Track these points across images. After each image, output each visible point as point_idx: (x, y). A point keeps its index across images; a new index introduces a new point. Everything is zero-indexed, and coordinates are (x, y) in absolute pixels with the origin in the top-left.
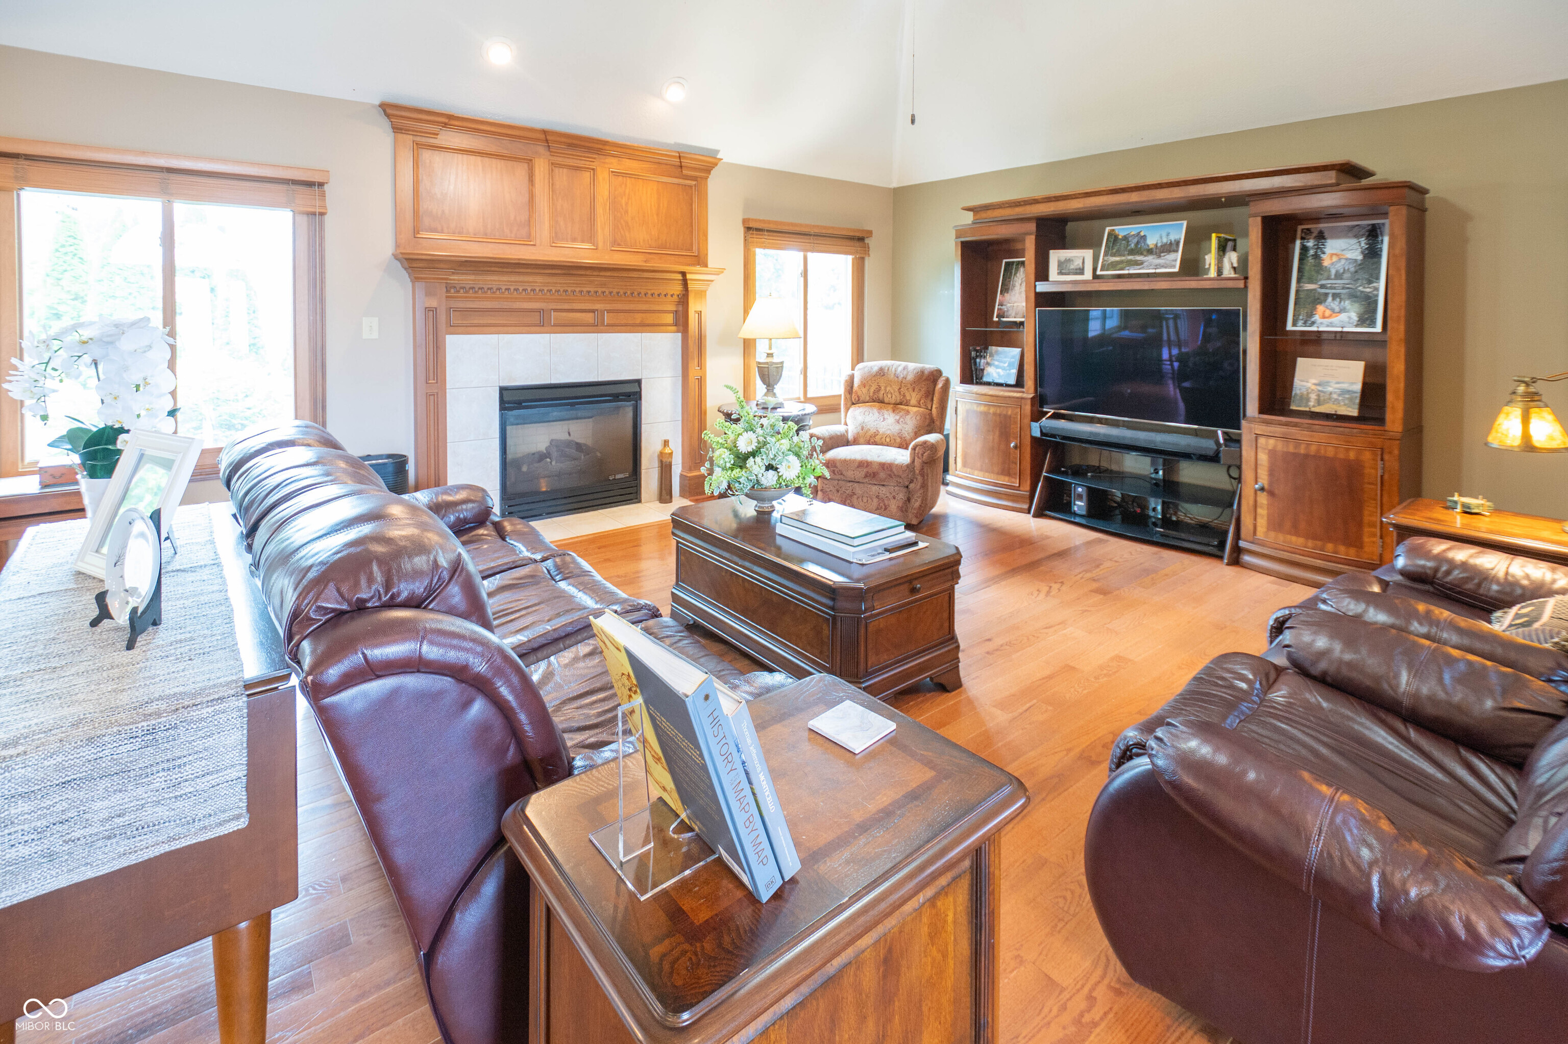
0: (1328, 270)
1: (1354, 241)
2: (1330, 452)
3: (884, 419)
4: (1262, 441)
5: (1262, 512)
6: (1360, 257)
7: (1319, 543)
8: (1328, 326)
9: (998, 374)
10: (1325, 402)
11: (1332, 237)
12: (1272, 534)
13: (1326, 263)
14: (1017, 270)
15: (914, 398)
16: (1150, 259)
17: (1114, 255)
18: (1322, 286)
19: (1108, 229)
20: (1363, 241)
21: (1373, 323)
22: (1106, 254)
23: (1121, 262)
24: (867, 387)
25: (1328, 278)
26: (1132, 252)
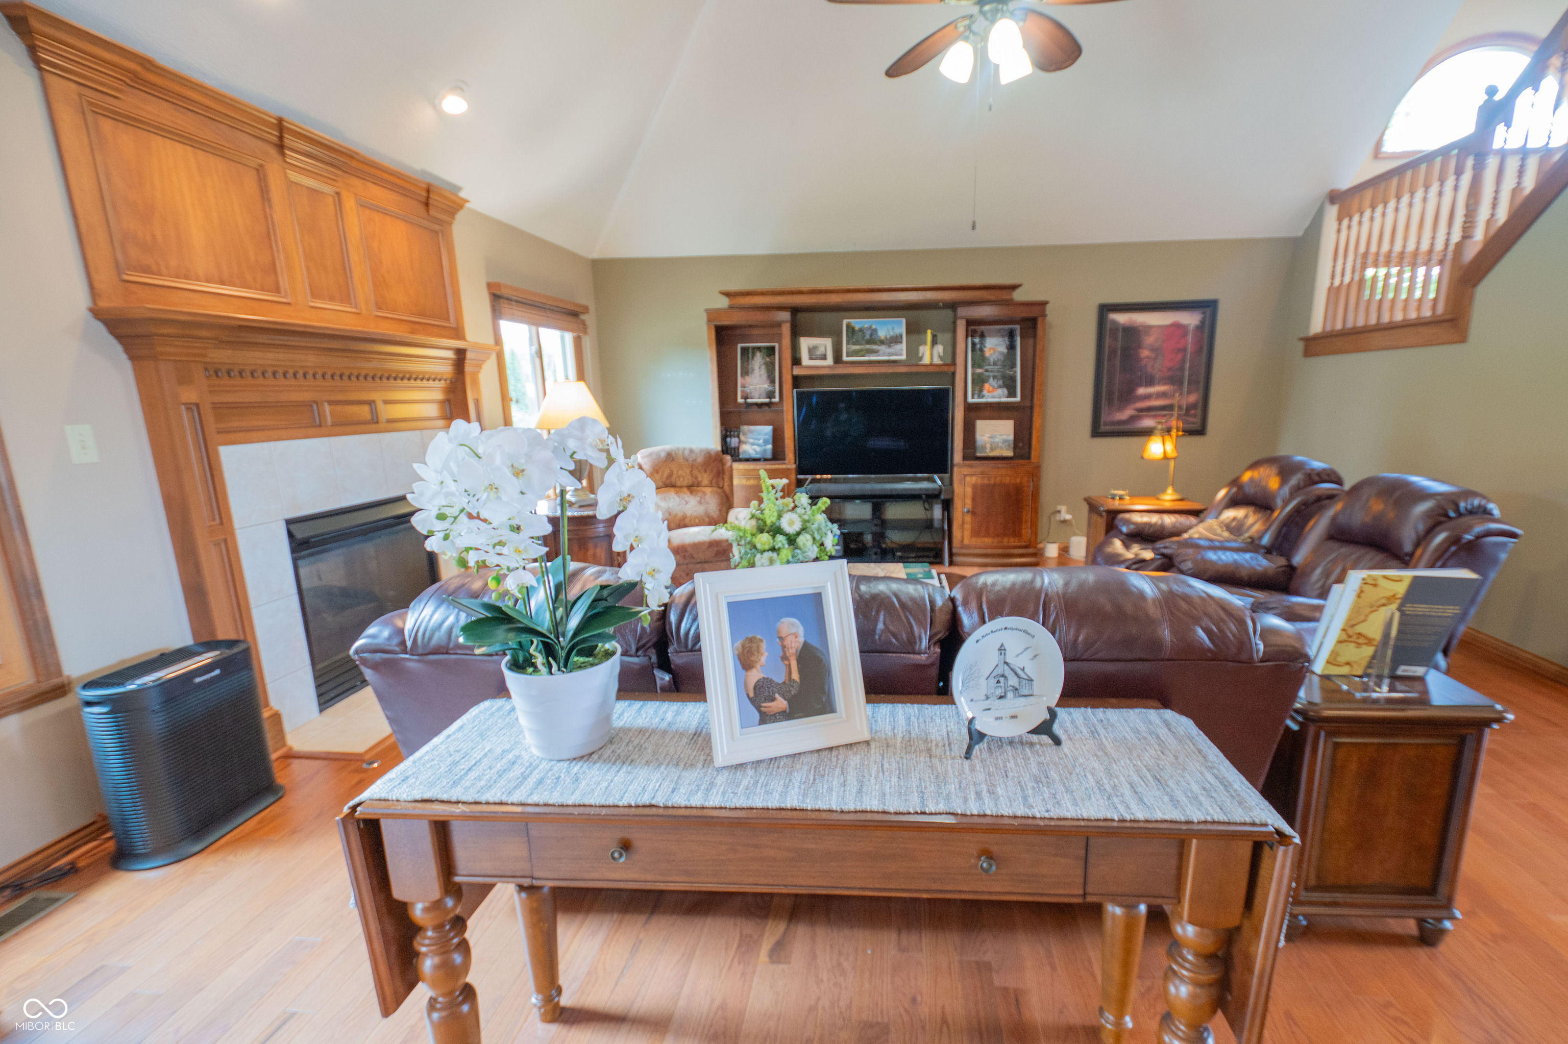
0: (988, 359)
1: (1001, 339)
2: (1007, 480)
3: (687, 503)
4: (968, 479)
5: (968, 526)
6: (1005, 351)
7: (1000, 539)
8: (992, 398)
9: (755, 450)
10: (996, 449)
11: (990, 336)
12: (974, 540)
13: (987, 353)
14: (754, 355)
15: (705, 478)
16: (883, 348)
17: (854, 344)
18: (987, 371)
19: (845, 322)
20: (1006, 339)
21: (1015, 396)
22: (848, 343)
23: (861, 350)
24: (660, 473)
25: (989, 365)
26: (869, 342)
